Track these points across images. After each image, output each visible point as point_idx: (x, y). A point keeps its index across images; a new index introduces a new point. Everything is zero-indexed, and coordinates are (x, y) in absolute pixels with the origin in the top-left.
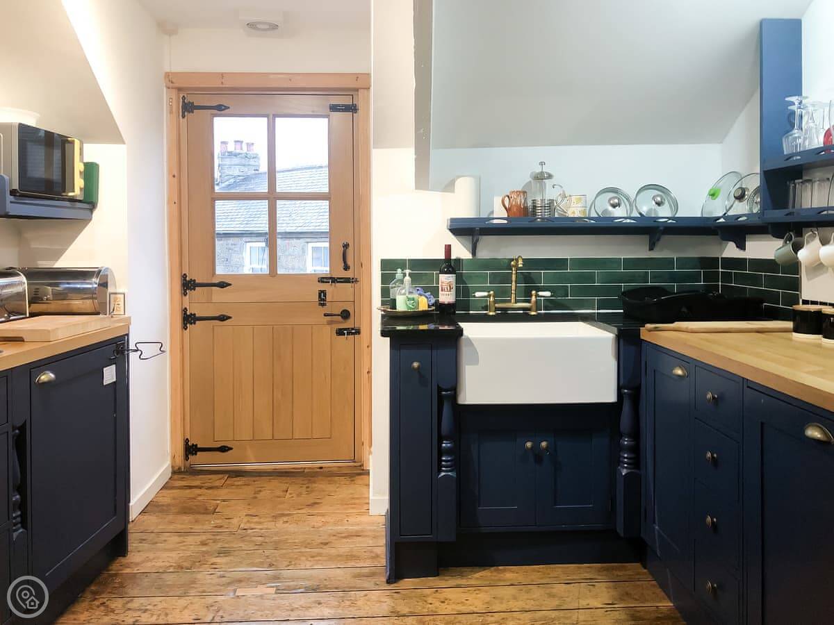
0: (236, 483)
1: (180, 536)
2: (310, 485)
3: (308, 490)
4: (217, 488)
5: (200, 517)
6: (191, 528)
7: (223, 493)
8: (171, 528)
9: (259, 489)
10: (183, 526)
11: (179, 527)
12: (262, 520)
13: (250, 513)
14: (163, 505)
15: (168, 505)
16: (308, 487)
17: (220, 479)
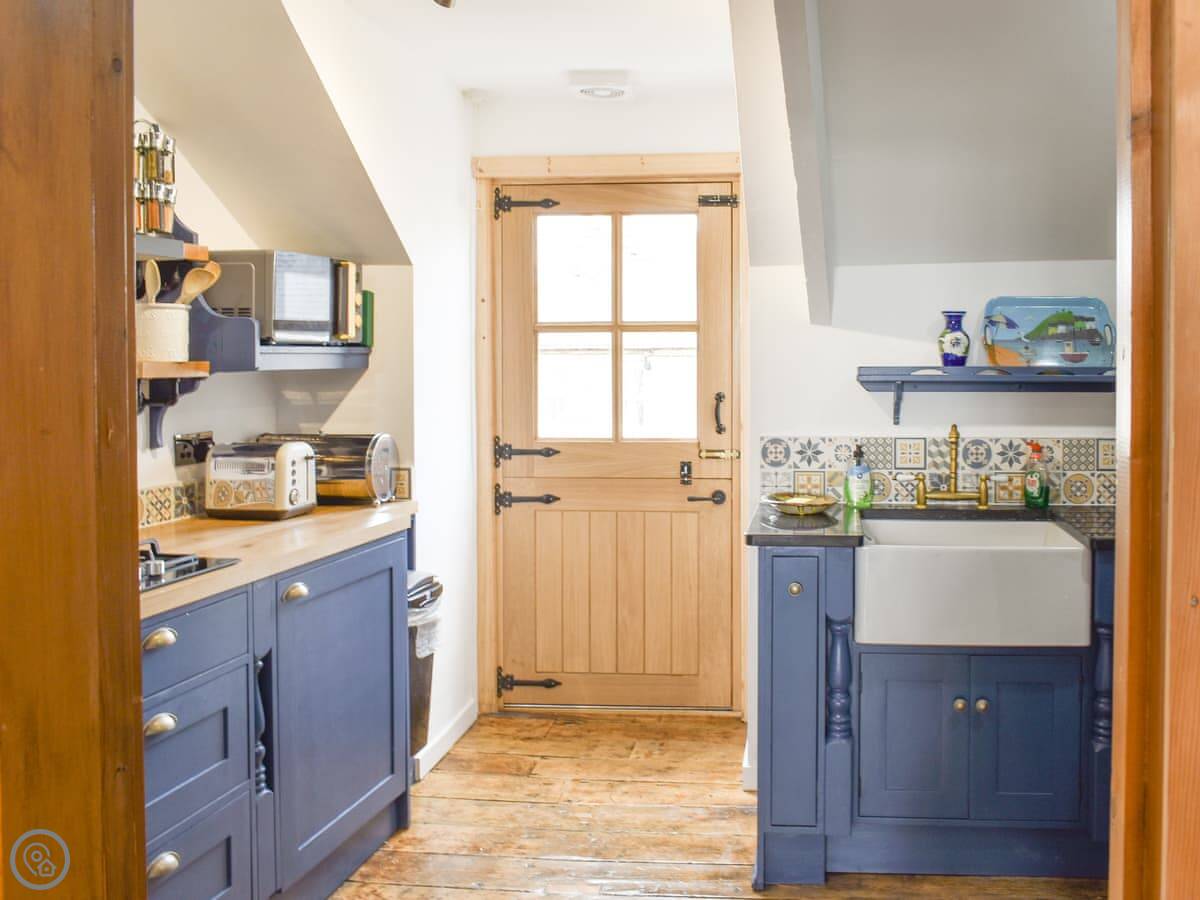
0: (564, 733)
1: (481, 805)
2: (665, 741)
3: (663, 748)
4: (538, 739)
5: (510, 780)
6: (497, 795)
7: (544, 747)
8: (471, 792)
9: (595, 743)
10: (486, 792)
11: (480, 792)
12: (593, 789)
13: (577, 777)
14: (462, 760)
15: (470, 761)
16: (662, 745)
17: (543, 726)
